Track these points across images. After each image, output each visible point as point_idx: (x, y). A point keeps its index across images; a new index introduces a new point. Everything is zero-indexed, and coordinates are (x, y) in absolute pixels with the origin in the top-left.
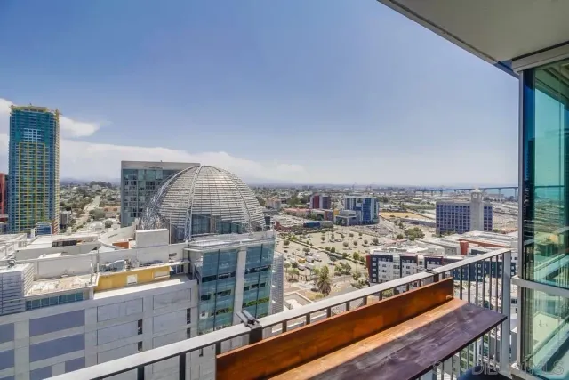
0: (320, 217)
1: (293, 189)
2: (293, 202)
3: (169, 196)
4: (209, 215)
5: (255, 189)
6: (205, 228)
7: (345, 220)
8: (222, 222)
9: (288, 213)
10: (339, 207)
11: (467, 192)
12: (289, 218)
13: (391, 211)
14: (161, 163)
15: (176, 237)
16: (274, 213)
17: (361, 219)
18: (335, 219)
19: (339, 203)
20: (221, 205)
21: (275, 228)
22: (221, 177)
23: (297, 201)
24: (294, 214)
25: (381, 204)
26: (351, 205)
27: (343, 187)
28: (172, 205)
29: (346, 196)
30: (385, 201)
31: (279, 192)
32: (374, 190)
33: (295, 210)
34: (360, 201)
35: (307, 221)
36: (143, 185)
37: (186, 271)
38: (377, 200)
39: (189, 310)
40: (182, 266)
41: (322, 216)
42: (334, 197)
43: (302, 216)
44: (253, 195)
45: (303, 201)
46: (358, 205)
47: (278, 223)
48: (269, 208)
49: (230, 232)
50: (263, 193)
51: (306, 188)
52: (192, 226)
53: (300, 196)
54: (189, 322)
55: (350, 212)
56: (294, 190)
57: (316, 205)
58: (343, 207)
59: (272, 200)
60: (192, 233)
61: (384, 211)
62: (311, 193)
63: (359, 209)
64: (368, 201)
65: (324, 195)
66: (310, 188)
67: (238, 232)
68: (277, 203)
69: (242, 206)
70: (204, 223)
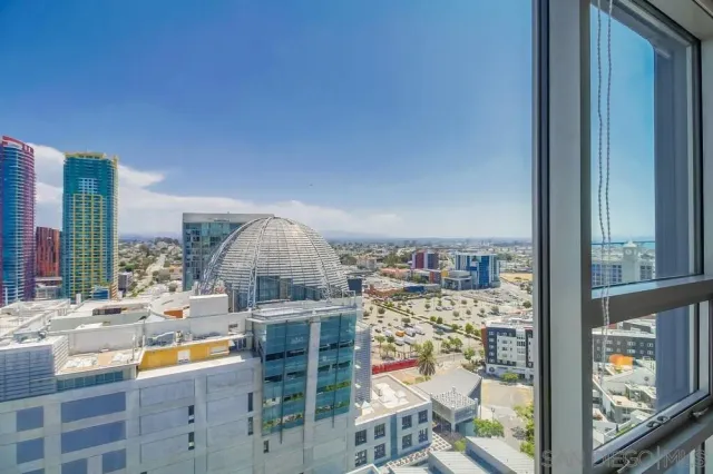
0: (424, 279)
1: (391, 244)
2: (392, 260)
6: (273, 293)
7: (457, 283)
9: (385, 275)
10: (449, 266)
11: (619, 247)
12: (386, 280)
13: (516, 272)
14: (228, 214)
15: (239, 304)
16: (370, 274)
17: (477, 282)
18: (443, 282)
19: (449, 262)
21: (369, 292)
22: (295, 231)
23: (396, 260)
24: (392, 276)
25: (503, 263)
26: (464, 264)
27: (454, 241)
28: (234, 265)
29: (457, 253)
30: (509, 258)
31: (375, 248)
32: (495, 245)
33: (394, 270)
34: (475, 259)
35: (408, 284)
36: (207, 242)
37: (249, 346)
38: (496, 259)
39: (251, 395)
40: (245, 340)
41: (427, 278)
42: (441, 254)
43: (402, 278)
45: (404, 260)
46: (473, 264)
47: (372, 286)
48: (361, 268)
51: (407, 243)
52: (258, 290)
53: (399, 253)
54: (250, 409)
55: (463, 272)
56: (393, 245)
57: (420, 264)
58: (454, 267)
59: (364, 259)
60: (258, 299)
61: (507, 271)
62: (413, 249)
63: (474, 269)
64: (485, 260)
65: (429, 252)
66: (413, 243)
67: (315, 299)
68: (372, 261)
70: (272, 287)
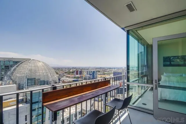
0: (78, 78)
1: (69, 68)
2: (69, 73)
3: (16, 71)
4: (35, 78)
5: (55, 69)
6: (33, 83)
7: (87, 78)
8: (41, 81)
9: (67, 77)
10: (85, 74)
11: (121, 69)
12: (68, 78)
13: (101, 75)
14: (12, 58)
15: (20, 88)
16: (62, 77)
17: (92, 78)
18: (83, 78)
19: (85, 73)
20: (41, 74)
21: (62, 82)
22: (40, 64)
23: (70, 73)
24: (69, 77)
25: (98, 73)
26: (89, 73)
27: (86, 68)
28: (18, 75)
29: (87, 70)
30: (99, 72)
31: (64, 70)
32: (96, 68)
33: (70, 76)
34: (91, 72)
35: (74, 79)
36: (3, 67)
37: (25, 100)
38: (97, 72)
39: (26, 116)
40: (23, 99)
41: (79, 77)
42: (83, 71)
43: (72, 78)
44: (53, 71)
45: (73, 72)
46: (91, 73)
47: (63, 80)
48: (60, 75)
49: (44, 84)
50: (57, 70)
51: (73, 68)
52: (27, 83)
53: (71, 71)
54: (26, 120)
55: (89, 75)
56: (69, 69)
57: (77, 74)
58: (86, 74)
59: (60, 72)
60: (27, 86)
61: (99, 75)
62: (75, 70)
63: (91, 74)
64: (94, 72)
65: (80, 70)
66: (75, 68)
67: (47, 84)
68: (63, 73)
69: (49, 75)
